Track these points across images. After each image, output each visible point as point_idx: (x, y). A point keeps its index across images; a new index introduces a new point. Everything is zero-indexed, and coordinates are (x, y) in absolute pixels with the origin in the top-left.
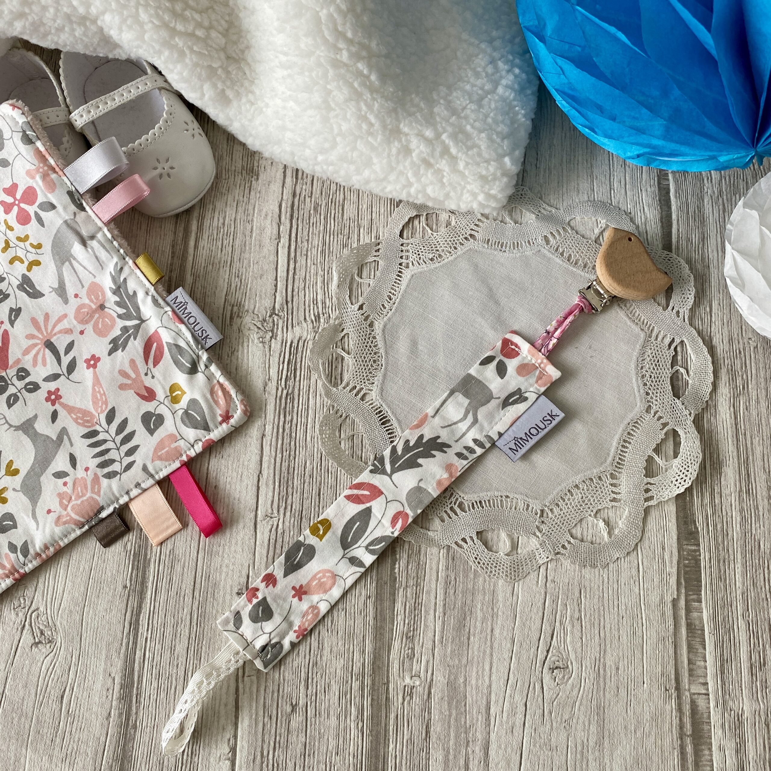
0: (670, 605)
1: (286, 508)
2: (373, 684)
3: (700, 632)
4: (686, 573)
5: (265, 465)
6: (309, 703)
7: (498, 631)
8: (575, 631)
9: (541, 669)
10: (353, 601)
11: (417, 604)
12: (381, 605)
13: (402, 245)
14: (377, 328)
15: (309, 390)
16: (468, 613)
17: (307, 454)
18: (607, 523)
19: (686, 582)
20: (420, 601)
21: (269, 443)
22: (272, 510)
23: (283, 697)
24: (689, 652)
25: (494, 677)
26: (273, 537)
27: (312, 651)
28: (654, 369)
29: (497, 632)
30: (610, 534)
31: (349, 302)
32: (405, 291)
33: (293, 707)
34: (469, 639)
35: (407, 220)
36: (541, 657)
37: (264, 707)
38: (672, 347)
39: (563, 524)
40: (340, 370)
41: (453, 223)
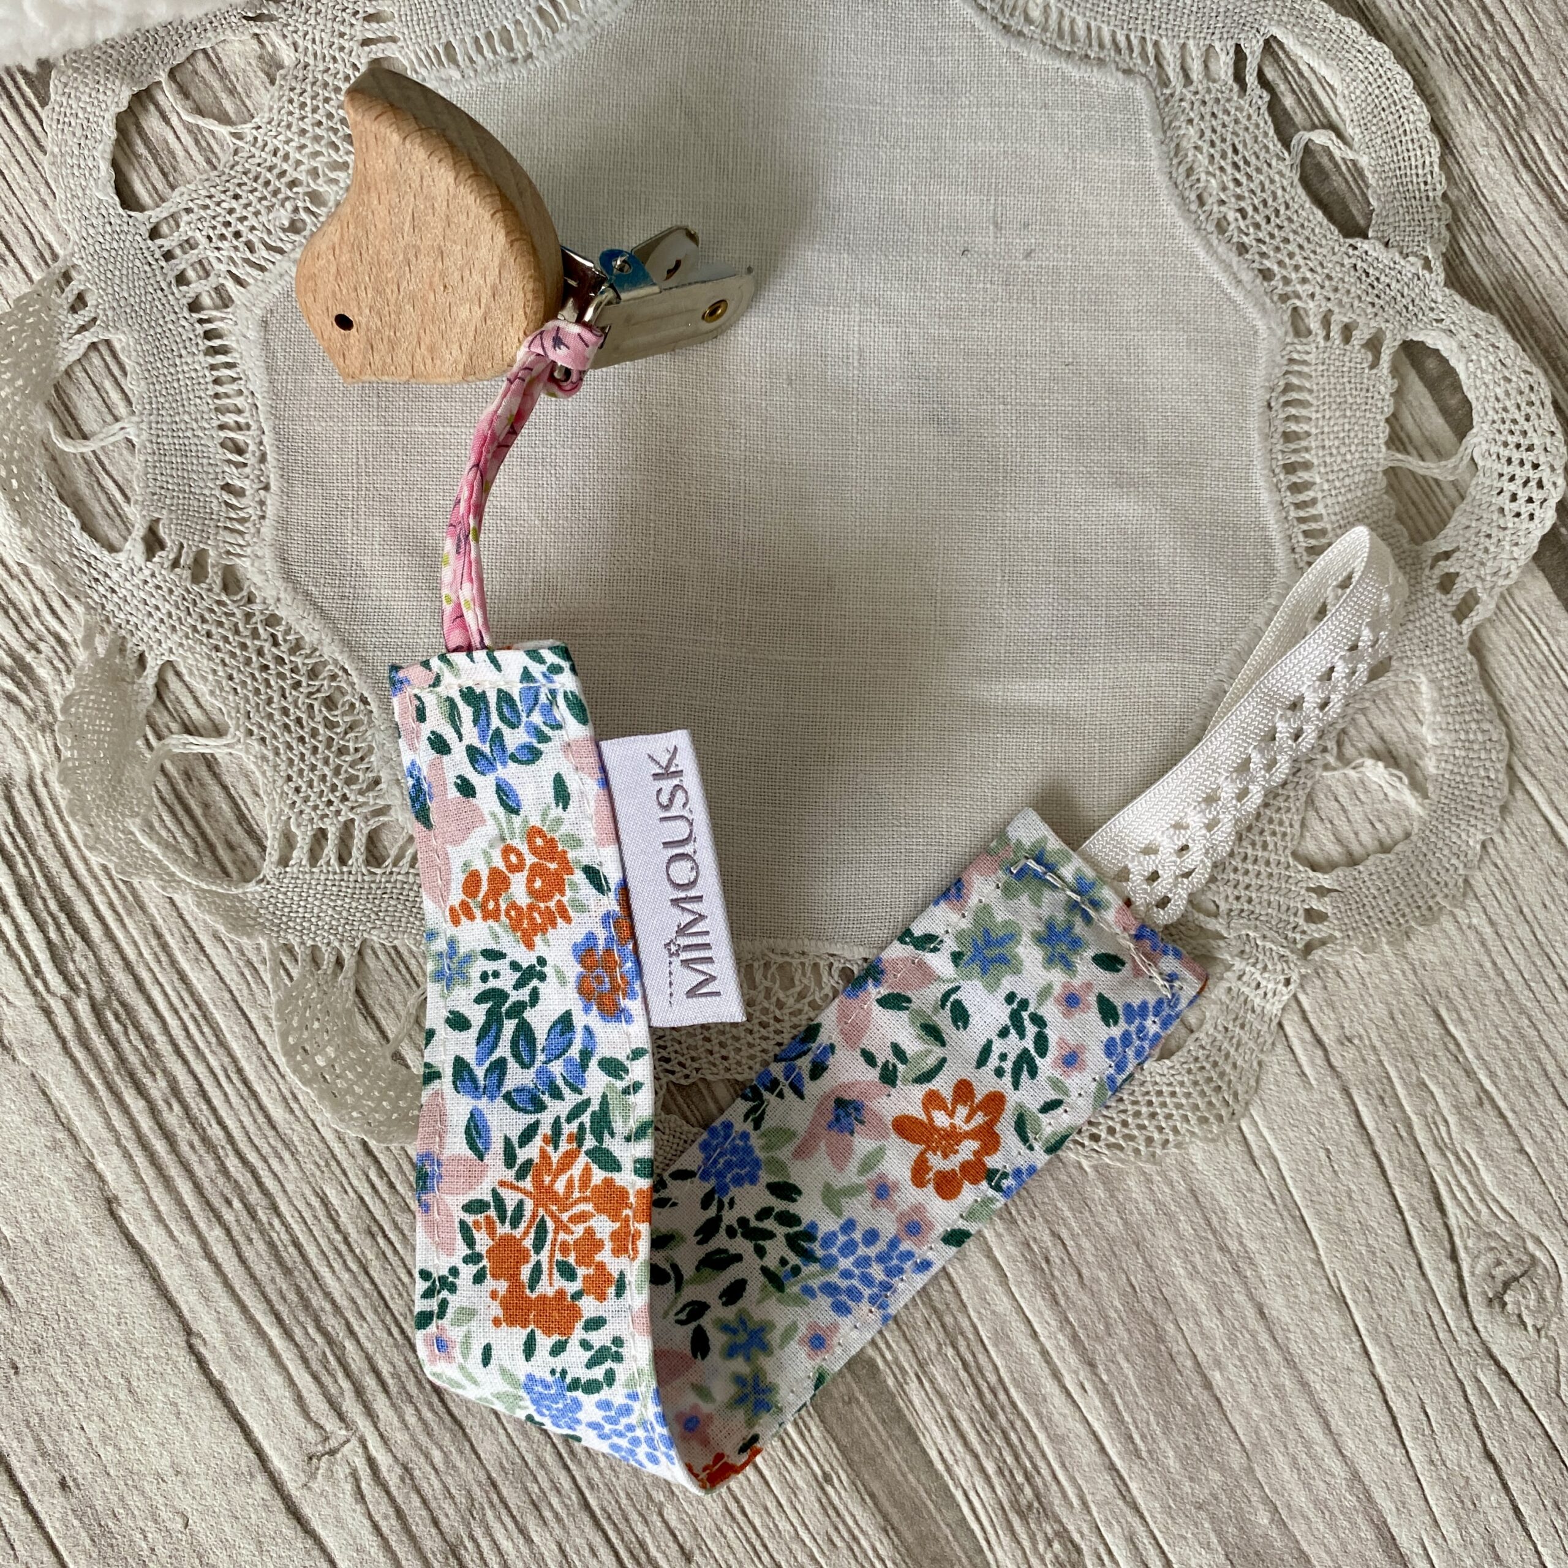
1: (359, 1392)
5: (187, 1299)
7: (1280, 1300)
8: (1494, 1143)
9: (1466, 1324)
10: (783, 1525)
11: (989, 1397)
12: (879, 1476)
13: (154, 233)
14: (258, 579)
15: (165, 946)
16: (1159, 1313)
17: (309, 1167)
18: (1389, 757)
20: (993, 1379)
21: (147, 1215)
22: (318, 1426)
26: (381, 1509)
28: (1237, 183)
29: (1277, 1306)
30: (1417, 786)
31: (95, 550)
32: (275, 394)
34: (1208, 1385)
35: (111, 133)
36: (1444, 1288)
38: (1251, 79)
39: (1265, 846)
40: (226, 807)
41: (287, 56)
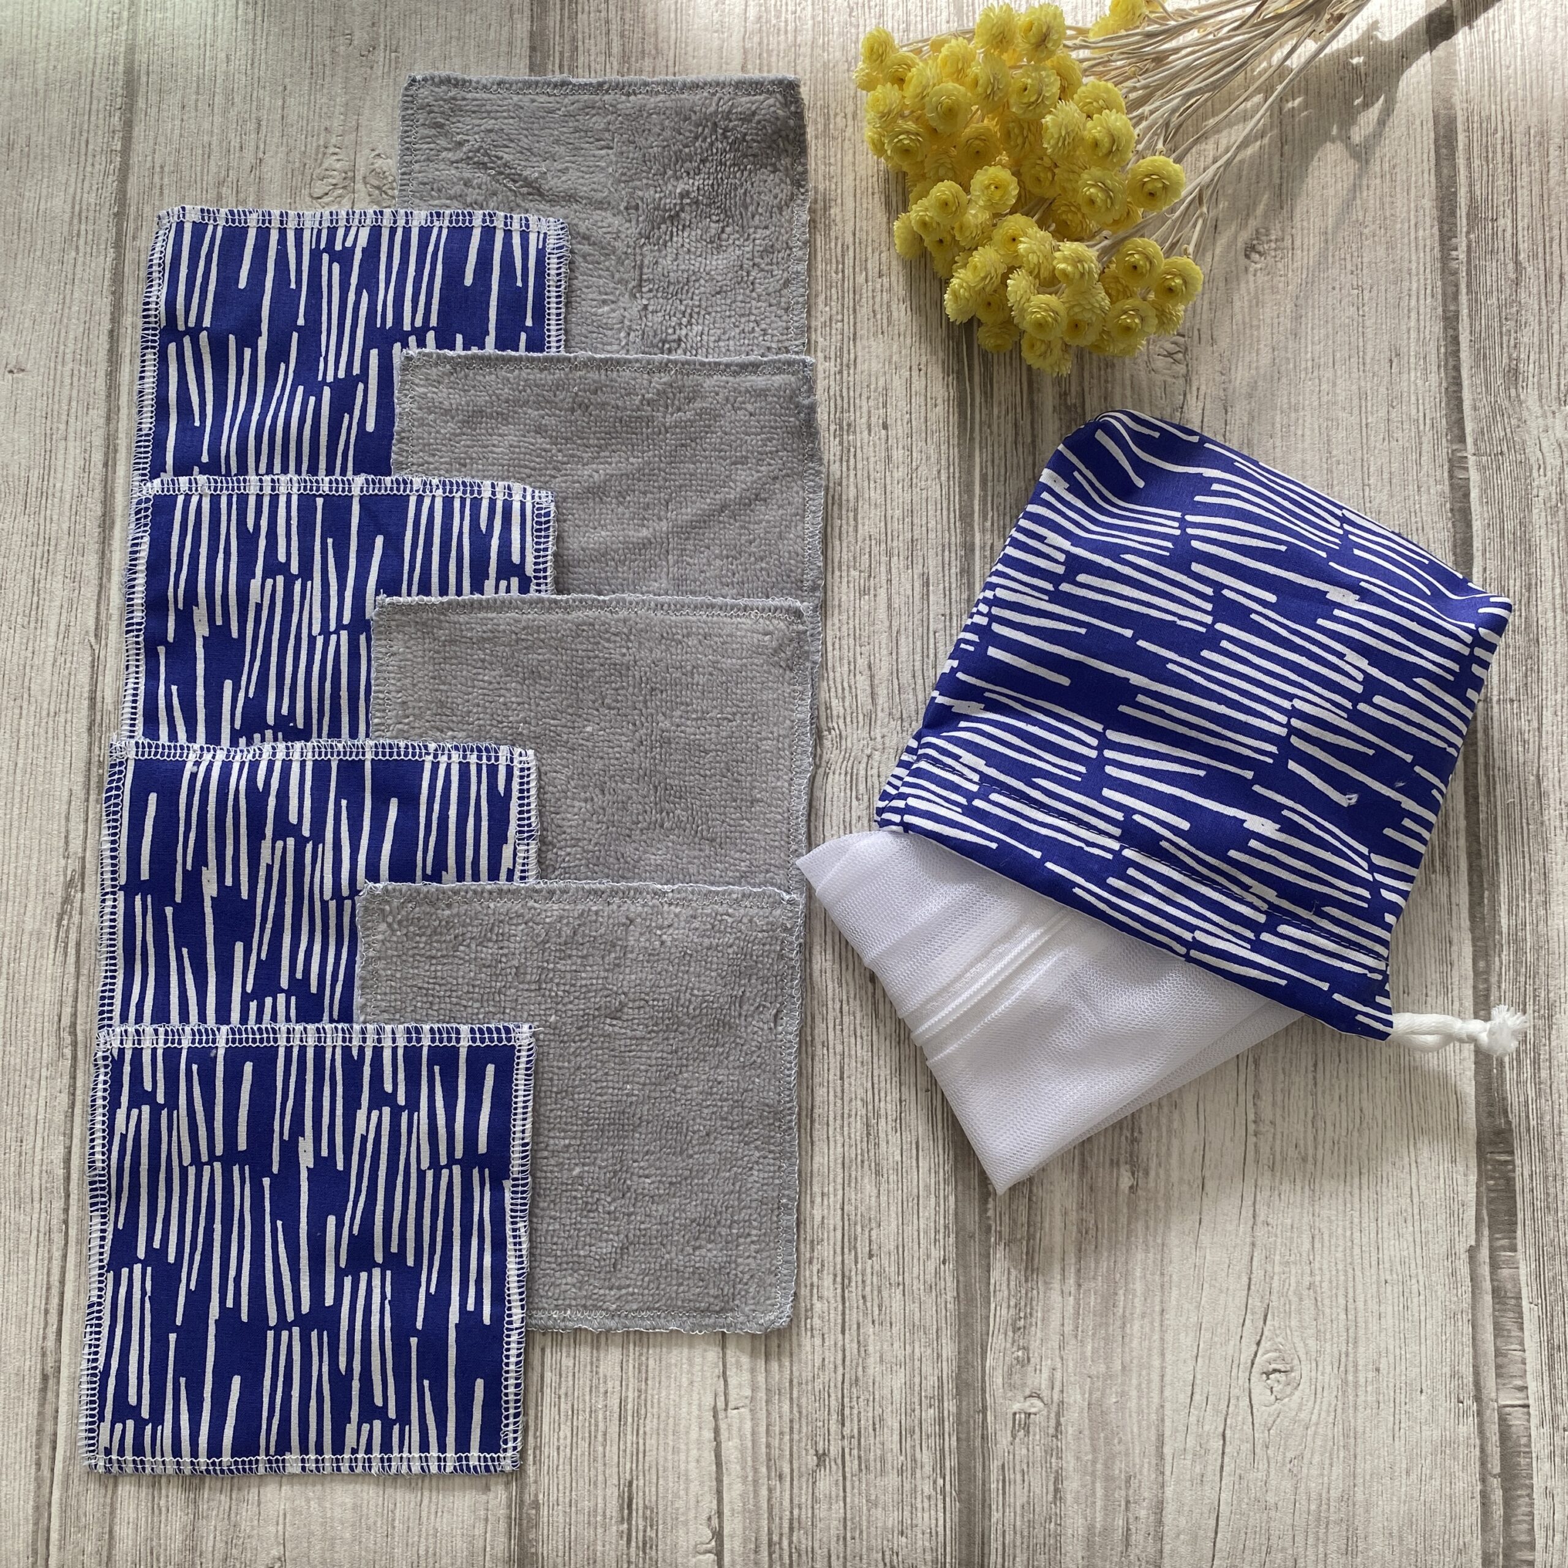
0: (1465, 1256)
2: (959, 1414)
3: (1513, 1302)
4: (1490, 1202)
6: (847, 1450)
19: (1490, 1216)
23: (800, 1441)
24: (1496, 1337)
25: (1167, 1393)
27: (847, 1363)
33: (819, 1459)
37: (769, 1460)
